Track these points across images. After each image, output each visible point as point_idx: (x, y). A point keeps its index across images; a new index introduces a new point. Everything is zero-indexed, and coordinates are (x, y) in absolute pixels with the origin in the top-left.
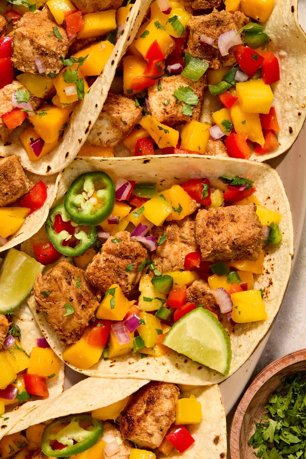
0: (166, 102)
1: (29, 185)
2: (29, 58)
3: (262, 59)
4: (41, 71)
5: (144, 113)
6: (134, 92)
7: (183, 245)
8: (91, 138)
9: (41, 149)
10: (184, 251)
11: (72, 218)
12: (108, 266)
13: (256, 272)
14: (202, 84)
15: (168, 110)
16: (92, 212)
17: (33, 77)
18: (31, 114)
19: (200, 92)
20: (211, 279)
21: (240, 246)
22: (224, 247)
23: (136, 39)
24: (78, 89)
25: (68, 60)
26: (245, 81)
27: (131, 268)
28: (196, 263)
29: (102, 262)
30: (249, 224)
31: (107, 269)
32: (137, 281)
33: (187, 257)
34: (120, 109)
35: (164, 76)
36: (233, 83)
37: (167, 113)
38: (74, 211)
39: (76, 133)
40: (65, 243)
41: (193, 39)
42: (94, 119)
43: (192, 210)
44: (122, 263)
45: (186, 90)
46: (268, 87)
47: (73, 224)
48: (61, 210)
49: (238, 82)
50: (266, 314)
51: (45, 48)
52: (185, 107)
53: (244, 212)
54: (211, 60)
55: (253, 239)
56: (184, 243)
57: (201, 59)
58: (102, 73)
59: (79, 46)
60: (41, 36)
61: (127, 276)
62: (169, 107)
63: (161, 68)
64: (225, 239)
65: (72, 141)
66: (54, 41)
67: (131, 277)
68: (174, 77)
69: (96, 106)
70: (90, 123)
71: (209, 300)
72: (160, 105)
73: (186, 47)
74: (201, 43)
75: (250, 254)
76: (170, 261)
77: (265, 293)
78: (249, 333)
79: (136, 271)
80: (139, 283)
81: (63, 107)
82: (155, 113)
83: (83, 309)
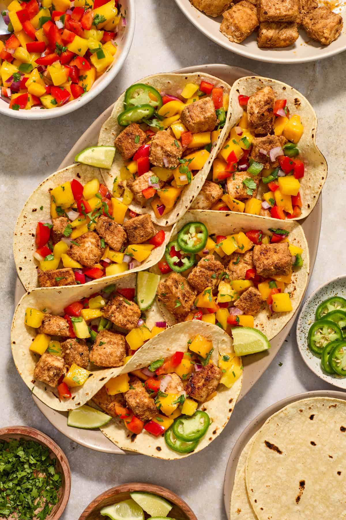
0: (237, 187)
1: (156, 232)
2: (160, 158)
3: (294, 164)
4: (166, 166)
5: (224, 193)
6: (219, 180)
7: (245, 265)
8: (193, 205)
9: (163, 211)
10: (245, 269)
11: (181, 249)
12: (202, 275)
13: (286, 282)
14: (258, 177)
15: (238, 191)
16: (194, 246)
17: (161, 169)
18: (159, 191)
19: (257, 182)
20: (260, 286)
21: (280, 267)
22: (270, 268)
23: (221, 149)
24: (188, 177)
25: (182, 160)
26: (283, 176)
27: (214, 276)
28: (252, 275)
29: (198, 272)
30: (285, 255)
31: (201, 277)
32: (217, 284)
33: (247, 271)
34: (211, 189)
35: (236, 171)
36: (276, 177)
37: (238, 193)
38: (182, 244)
39: (184, 203)
40: (175, 264)
41: (255, 151)
42: (196, 195)
43: (250, 247)
44: (209, 273)
45: (249, 180)
46: (297, 181)
47: (182, 253)
48: (175, 244)
49: (279, 176)
50: (291, 307)
51: (169, 152)
52: (248, 190)
53: (282, 247)
54: (265, 163)
55: (287, 263)
56: (245, 263)
57: (259, 163)
58: (202, 168)
59: (188, 152)
60: (168, 145)
61: (212, 281)
62: (239, 189)
63: (235, 167)
64: (271, 262)
65: (182, 207)
66: (175, 149)
67: (214, 281)
68: (242, 172)
69: (198, 187)
70: (193, 197)
71: (258, 299)
72: (234, 188)
73: (250, 155)
74: (260, 153)
75: (285, 272)
76: (237, 274)
77: (291, 295)
78: (281, 318)
79: (217, 278)
80: (218, 285)
81: (178, 187)
82: (231, 193)
83: (186, 303)
